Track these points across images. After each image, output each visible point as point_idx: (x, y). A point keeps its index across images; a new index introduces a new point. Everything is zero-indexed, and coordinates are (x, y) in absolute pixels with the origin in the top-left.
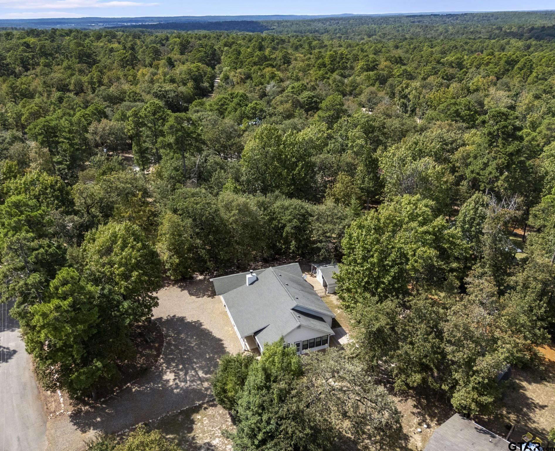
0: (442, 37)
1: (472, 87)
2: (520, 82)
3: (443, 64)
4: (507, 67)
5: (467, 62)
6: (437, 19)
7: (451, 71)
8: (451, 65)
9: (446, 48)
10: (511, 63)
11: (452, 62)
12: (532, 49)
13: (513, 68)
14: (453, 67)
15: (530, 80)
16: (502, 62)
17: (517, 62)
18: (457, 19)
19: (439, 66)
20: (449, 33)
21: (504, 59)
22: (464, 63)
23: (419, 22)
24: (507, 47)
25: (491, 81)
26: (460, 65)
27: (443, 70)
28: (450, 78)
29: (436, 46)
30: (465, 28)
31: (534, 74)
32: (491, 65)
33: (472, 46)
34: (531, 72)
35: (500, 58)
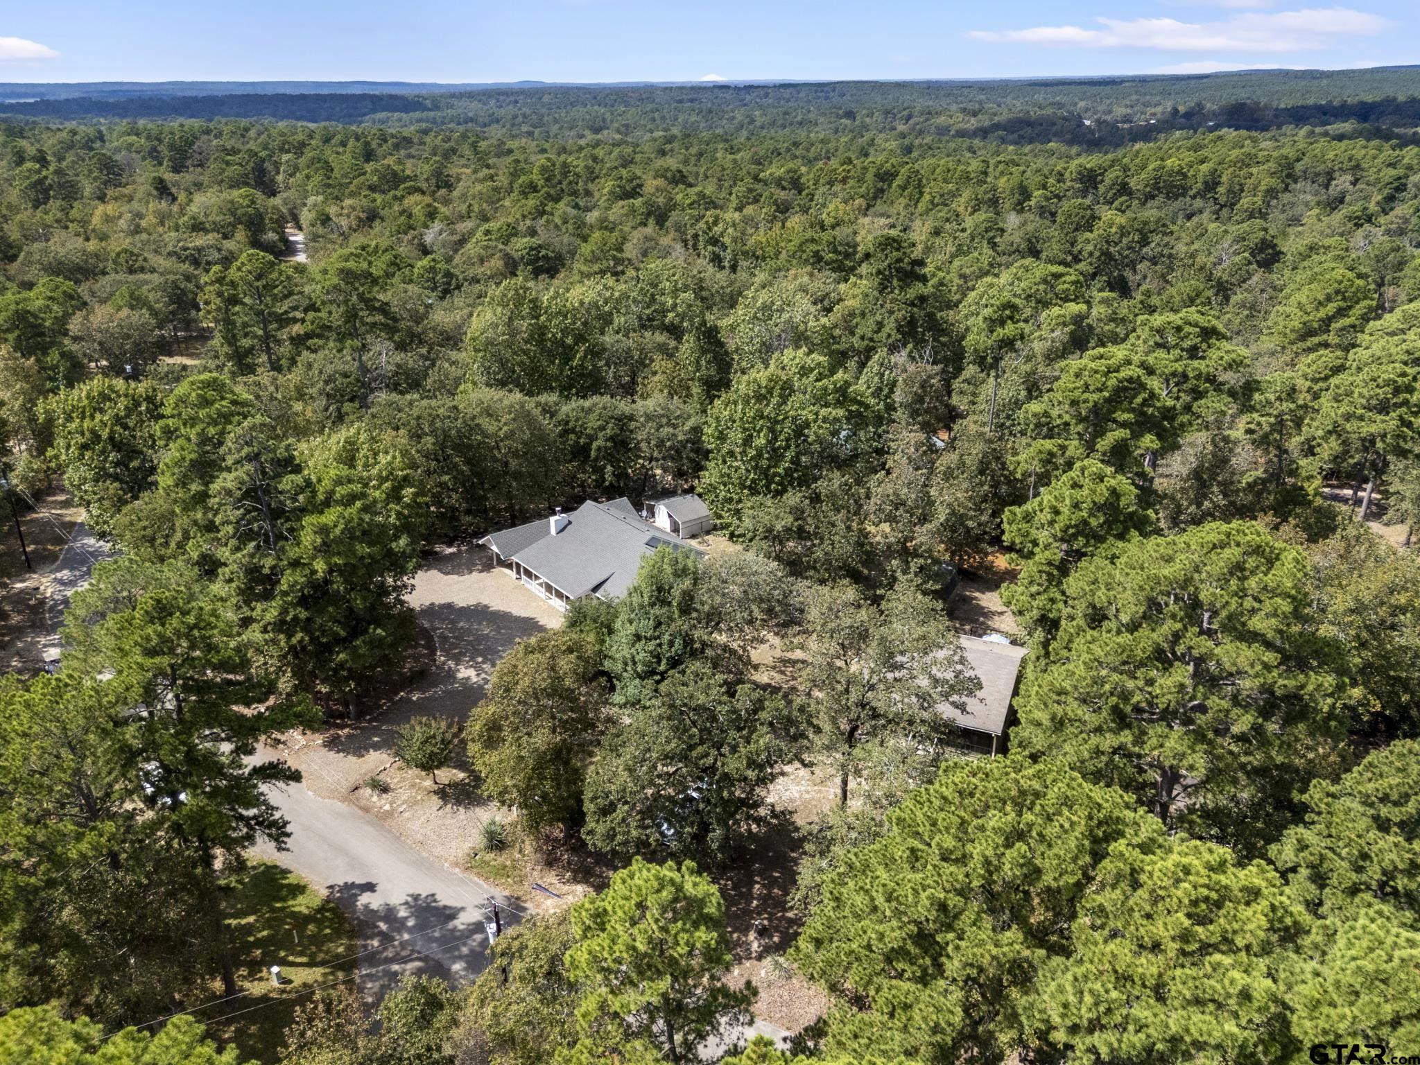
0: (744, 133)
1: (828, 221)
2: (906, 207)
3: (765, 183)
4: (880, 185)
5: (807, 178)
6: (728, 96)
7: (782, 195)
8: (779, 183)
9: (762, 153)
10: (886, 177)
11: (781, 179)
12: (915, 154)
13: (890, 186)
14: (784, 188)
15: (922, 206)
16: (870, 176)
17: (894, 175)
18: (766, 95)
19: (759, 187)
20: (758, 124)
21: (872, 171)
22: (802, 180)
23: (692, 101)
24: (872, 151)
25: (859, 209)
26: (796, 184)
27: (766, 194)
28: (783, 209)
29: (739, 150)
30: (785, 113)
31: (927, 197)
32: (851, 182)
33: (808, 150)
34: (921, 193)
35: (865, 169)
